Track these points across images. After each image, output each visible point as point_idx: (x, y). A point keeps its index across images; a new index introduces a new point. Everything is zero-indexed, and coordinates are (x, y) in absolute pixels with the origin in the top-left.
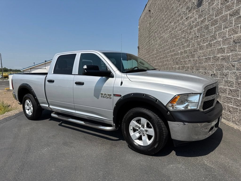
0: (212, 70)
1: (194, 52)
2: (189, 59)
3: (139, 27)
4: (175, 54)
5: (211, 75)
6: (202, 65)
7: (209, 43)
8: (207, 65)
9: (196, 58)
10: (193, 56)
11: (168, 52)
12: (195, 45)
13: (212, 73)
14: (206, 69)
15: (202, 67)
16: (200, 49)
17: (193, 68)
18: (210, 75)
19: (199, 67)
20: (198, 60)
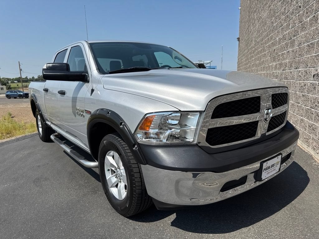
0: (315, 65)
1: (294, 36)
2: (288, 49)
3: (240, 8)
4: (272, 43)
5: (314, 76)
6: (302, 58)
7: (314, 16)
8: (310, 58)
9: (296, 47)
10: (293, 43)
11: (266, 41)
12: (296, 23)
13: (315, 73)
14: (307, 66)
15: (303, 62)
16: (302, 31)
17: (291, 66)
18: (312, 76)
19: (299, 62)
20: (298, 49)
